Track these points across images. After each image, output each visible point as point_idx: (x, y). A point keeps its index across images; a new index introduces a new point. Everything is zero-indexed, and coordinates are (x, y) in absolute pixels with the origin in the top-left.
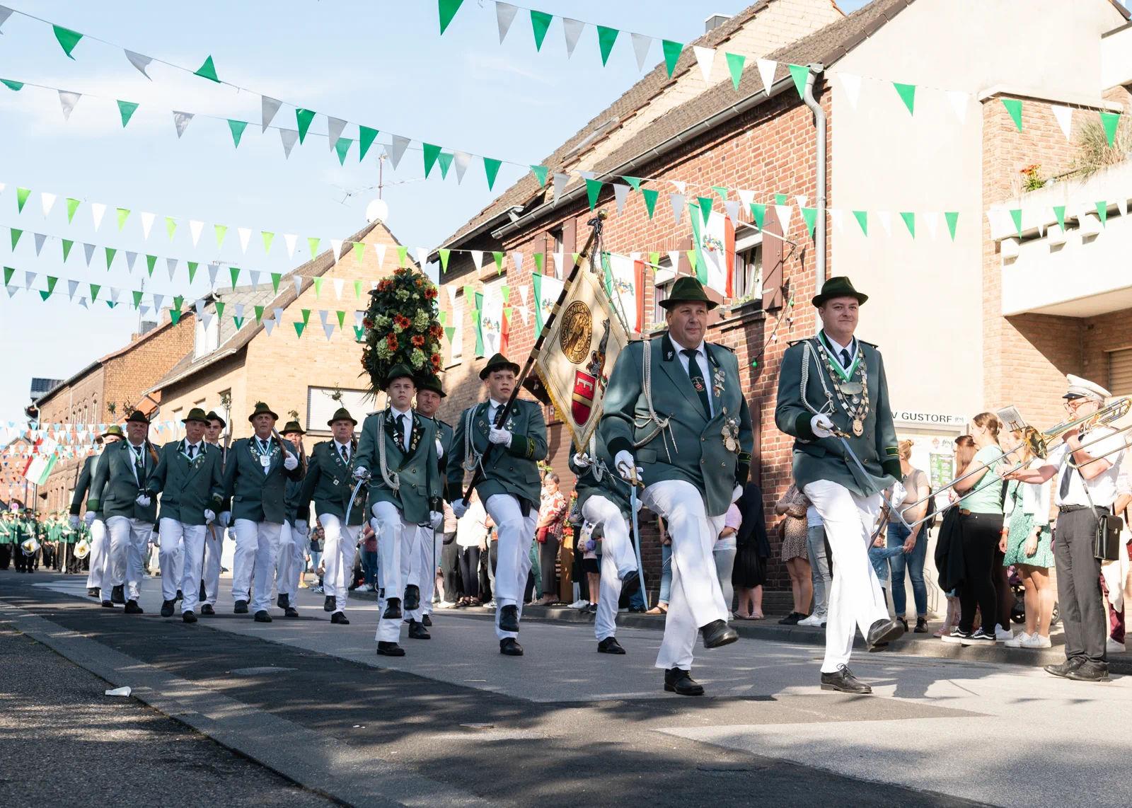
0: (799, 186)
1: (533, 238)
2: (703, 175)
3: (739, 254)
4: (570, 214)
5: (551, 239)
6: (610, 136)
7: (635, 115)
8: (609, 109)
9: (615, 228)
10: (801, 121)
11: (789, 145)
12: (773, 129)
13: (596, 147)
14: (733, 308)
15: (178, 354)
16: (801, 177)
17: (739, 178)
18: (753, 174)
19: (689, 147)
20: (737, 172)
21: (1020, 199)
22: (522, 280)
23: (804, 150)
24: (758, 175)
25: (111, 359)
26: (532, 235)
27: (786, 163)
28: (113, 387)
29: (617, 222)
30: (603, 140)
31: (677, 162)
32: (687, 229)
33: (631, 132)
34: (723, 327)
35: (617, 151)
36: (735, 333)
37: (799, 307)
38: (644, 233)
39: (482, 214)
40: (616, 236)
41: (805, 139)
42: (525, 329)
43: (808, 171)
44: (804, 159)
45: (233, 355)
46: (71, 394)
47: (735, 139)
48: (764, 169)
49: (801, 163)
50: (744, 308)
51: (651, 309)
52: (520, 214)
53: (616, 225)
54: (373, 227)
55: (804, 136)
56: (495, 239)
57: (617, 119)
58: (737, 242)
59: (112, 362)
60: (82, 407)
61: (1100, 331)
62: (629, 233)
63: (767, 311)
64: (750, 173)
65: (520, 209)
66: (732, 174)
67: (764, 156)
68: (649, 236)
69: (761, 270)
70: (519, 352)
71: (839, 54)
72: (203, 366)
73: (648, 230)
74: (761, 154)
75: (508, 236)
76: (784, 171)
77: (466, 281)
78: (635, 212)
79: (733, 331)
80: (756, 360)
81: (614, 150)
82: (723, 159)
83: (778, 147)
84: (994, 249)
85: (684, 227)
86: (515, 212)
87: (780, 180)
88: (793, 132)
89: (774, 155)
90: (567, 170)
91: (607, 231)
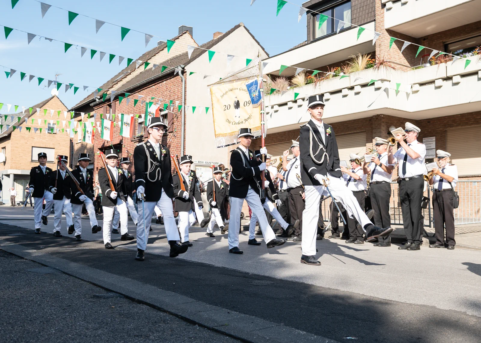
0: (178, 98)
1: (102, 107)
2: (151, 93)
5: (108, 107)
6: (127, 77)
7: (135, 71)
9: (127, 106)
10: (179, 80)
11: (175, 86)
12: (171, 81)
13: (123, 80)
16: (178, 96)
19: (147, 85)
23: (179, 88)
24: (167, 94)
27: (174, 91)
30: (125, 78)
31: (144, 88)
33: (133, 76)
37: (177, 132)
40: (127, 108)
41: (179, 85)
42: (99, 134)
43: (180, 94)
45: (6, 136)
47: (161, 84)
48: (169, 92)
49: (178, 92)
51: (137, 130)
52: (99, 99)
54: (54, 97)
56: (91, 106)
57: (129, 71)
58: (161, 112)
62: (131, 107)
63: (169, 133)
64: (165, 93)
65: (99, 97)
66: (160, 93)
69: (167, 120)
70: (98, 140)
71: (189, 63)
74: (168, 88)
75: (95, 106)
76: (174, 94)
82: (158, 88)
83: (172, 87)
86: (97, 98)
87: (173, 96)
88: (176, 83)
89: (171, 89)
90: (114, 86)
91: (125, 106)
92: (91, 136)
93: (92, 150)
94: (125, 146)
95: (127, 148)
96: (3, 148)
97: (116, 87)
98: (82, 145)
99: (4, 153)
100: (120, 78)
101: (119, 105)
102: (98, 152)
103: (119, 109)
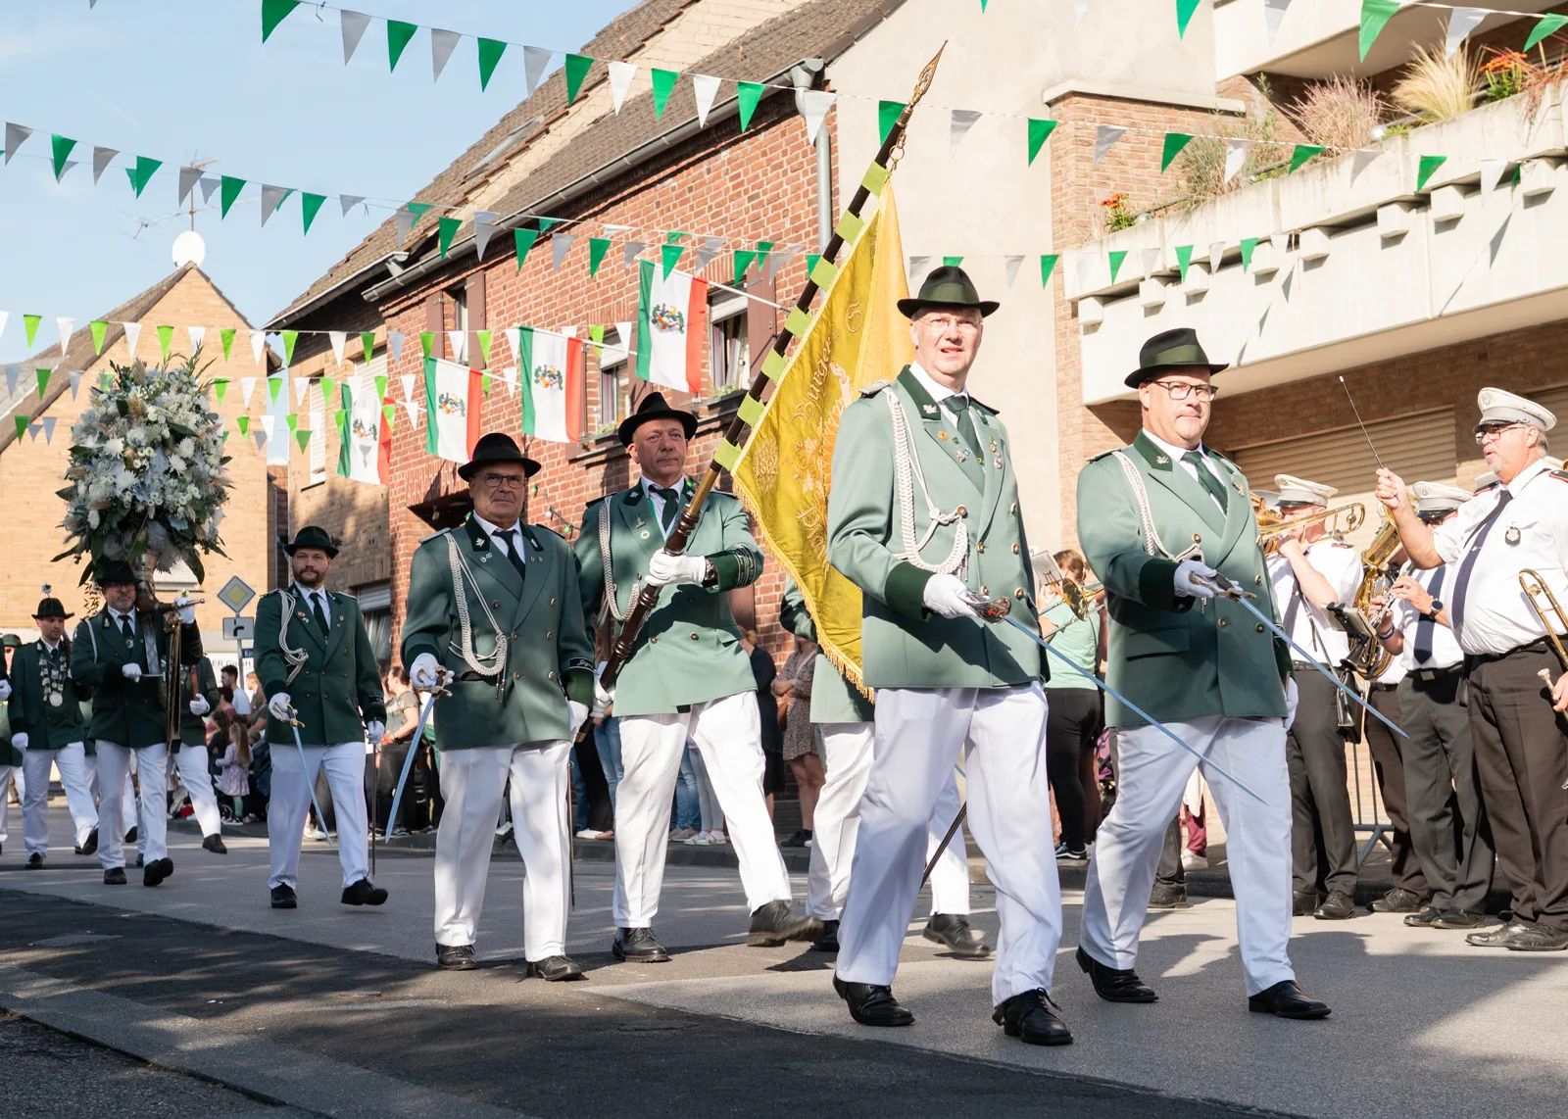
0: (796, 230)
1: (423, 300)
2: (662, 213)
3: (716, 324)
4: (475, 266)
5: (449, 302)
6: (531, 146)
7: (567, 113)
9: (541, 287)
10: (796, 138)
11: (780, 171)
12: (757, 148)
13: (511, 162)
14: (710, 403)
16: (798, 218)
17: (713, 217)
18: (732, 211)
19: (641, 173)
20: (710, 208)
21: (1101, 242)
22: (410, 362)
23: (802, 179)
24: (739, 213)
26: (421, 296)
27: (778, 197)
29: (544, 277)
30: (520, 152)
31: (625, 193)
33: (560, 140)
35: (542, 168)
36: (715, 437)
38: (582, 293)
39: (348, 260)
40: (542, 298)
41: (802, 163)
42: (416, 433)
43: (807, 208)
44: (801, 192)
47: (705, 164)
48: (747, 205)
49: (798, 198)
50: (723, 403)
51: (595, 403)
52: (404, 265)
53: (542, 282)
54: (184, 273)
55: (801, 160)
56: (367, 303)
57: (541, 119)
58: (713, 308)
62: (562, 294)
64: (728, 210)
65: (403, 256)
66: (703, 212)
67: (746, 186)
68: (589, 298)
69: (747, 346)
70: (409, 466)
71: (844, 45)
73: (589, 290)
74: (741, 184)
75: (385, 298)
76: (775, 209)
77: (327, 361)
78: (569, 264)
79: (711, 435)
83: (765, 174)
84: (1070, 312)
86: (395, 261)
87: (770, 221)
88: (785, 153)
89: (760, 185)
90: (471, 197)
91: (530, 291)
92: (375, 445)
93: (379, 516)
94: (541, 490)
95: (548, 499)
97: (483, 200)
98: (332, 492)
100: (503, 153)
101: (505, 288)
102: (410, 526)
103: (505, 304)
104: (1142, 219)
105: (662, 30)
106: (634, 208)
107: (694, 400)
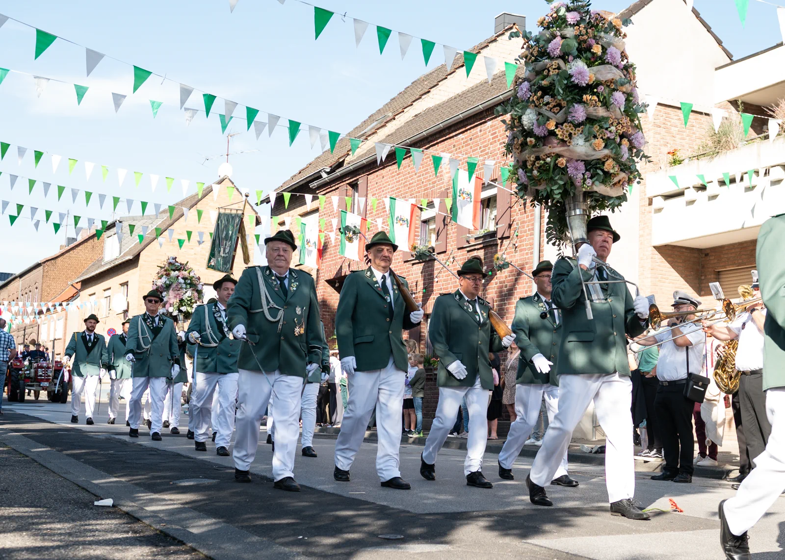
1: (338, 188)
2: (456, 150)
3: (481, 201)
4: (363, 173)
5: (350, 190)
6: (387, 124)
7: (403, 111)
8: (382, 108)
9: (394, 183)
13: (378, 131)
14: (476, 237)
15: (91, 259)
17: (481, 152)
18: (491, 149)
19: (447, 132)
20: (480, 148)
21: (666, 171)
22: (329, 216)
25: (47, 261)
26: (337, 186)
28: (48, 279)
29: (396, 179)
30: (382, 127)
31: (438, 141)
32: (445, 184)
33: (400, 123)
34: (468, 249)
36: (477, 253)
37: (521, 236)
38: (413, 187)
39: (300, 173)
40: (395, 188)
45: (130, 260)
46: (21, 282)
47: (479, 127)
48: (499, 146)
50: (485, 237)
51: (418, 236)
52: (328, 173)
53: (395, 181)
54: (223, 180)
56: (312, 188)
57: (391, 113)
59: (48, 263)
60: (28, 292)
61: (713, 258)
62: (404, 186)
63: (499, 239)
65: (328, 170)
66: (477, 149)
67: (499, 138)
68: (418, 189)
69: (495, 212)
70: (327, 262)
72: (110, 266)
73: (418, 185)
74: (497, 137)
75: (319, 187)
77: (287, 217)
78: (409, 173)
79: (475, 252)
80: (491, 271)
81: (389, 133)
82: (471, 139)
84: (648, 203)
85: (443, 183)
86: (325, 171)
90: (359, 145)
91: (389, 185)
92: (315, 251)
96: (122, 285)
99: (124, 294)
100: (372, 129)
101: (377, 183)
102: (326, 289)
103: (376, 190)
104: (686, 161)
105: (446, 78)
106: (443, 147)
107: (468, 235)
